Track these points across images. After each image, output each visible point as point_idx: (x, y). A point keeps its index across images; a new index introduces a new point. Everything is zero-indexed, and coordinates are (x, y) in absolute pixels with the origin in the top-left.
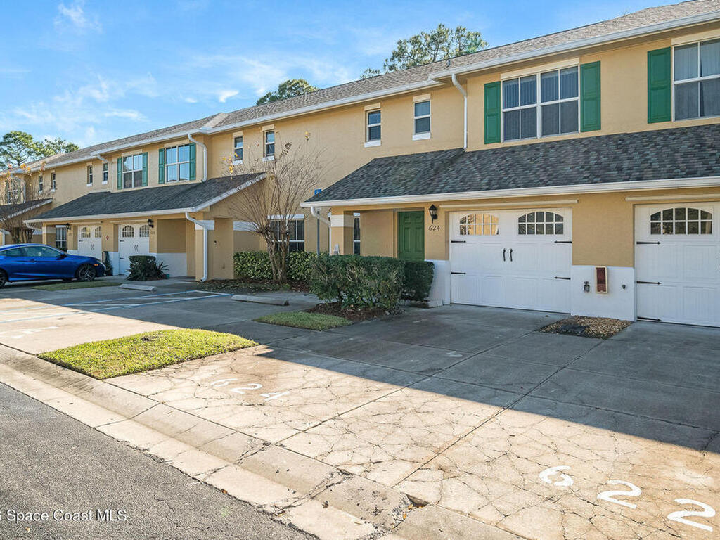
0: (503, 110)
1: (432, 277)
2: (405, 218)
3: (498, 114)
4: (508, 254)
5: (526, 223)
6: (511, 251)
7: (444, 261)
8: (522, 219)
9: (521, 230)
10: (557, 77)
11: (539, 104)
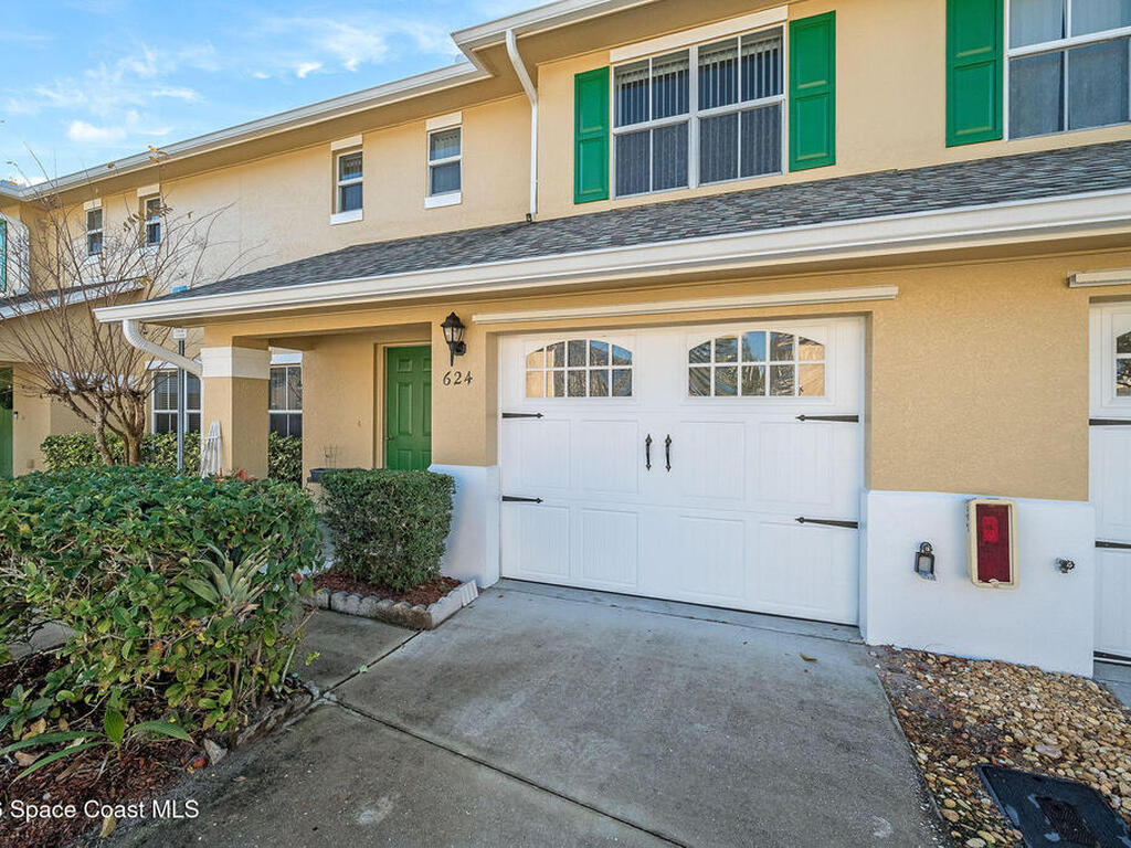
0: (614, 130)
1: (449, 517)
2: (400, 361)
3: (604, 139)
4: (659, 451)
5: (713, 365)
6: (668, 441)
7: (483, 470)
8: (698, 354)
9: (699, 384)
10: (736, 59)
11: (694, 115)
